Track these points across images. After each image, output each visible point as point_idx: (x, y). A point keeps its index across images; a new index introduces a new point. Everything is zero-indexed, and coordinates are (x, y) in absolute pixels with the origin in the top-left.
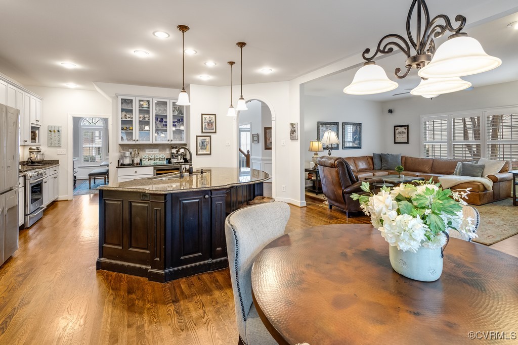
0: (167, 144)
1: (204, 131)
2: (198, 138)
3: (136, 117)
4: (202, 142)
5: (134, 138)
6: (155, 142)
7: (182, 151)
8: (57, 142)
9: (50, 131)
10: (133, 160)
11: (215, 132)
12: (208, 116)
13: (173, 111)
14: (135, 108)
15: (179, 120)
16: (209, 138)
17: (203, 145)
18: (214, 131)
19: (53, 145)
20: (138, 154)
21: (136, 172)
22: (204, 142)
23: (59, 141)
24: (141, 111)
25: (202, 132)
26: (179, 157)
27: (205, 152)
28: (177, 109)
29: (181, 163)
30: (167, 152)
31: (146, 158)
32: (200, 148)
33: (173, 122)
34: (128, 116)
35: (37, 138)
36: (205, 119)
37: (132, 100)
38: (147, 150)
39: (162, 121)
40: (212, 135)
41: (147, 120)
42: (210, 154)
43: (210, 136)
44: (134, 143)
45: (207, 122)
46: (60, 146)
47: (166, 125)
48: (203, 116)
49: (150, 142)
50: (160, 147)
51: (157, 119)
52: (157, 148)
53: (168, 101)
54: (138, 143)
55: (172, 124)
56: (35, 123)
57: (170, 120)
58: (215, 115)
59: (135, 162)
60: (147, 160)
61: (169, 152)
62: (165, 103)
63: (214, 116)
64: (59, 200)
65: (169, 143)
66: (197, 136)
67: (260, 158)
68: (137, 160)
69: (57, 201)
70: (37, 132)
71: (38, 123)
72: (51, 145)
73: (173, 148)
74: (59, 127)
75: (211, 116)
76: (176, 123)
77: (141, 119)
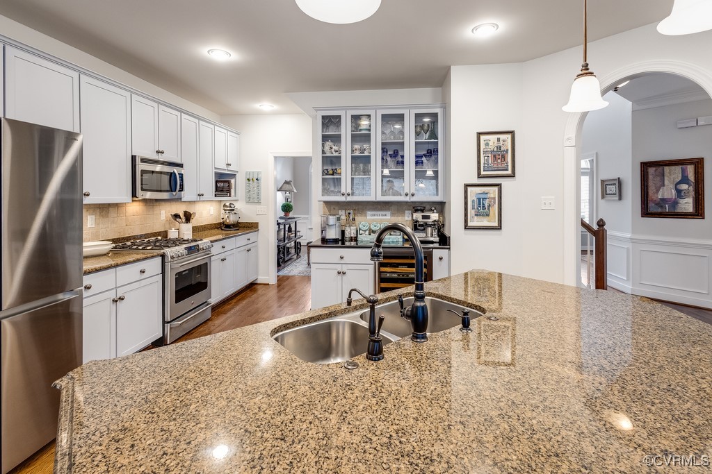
0: (407, 202)
1: (483, 173)
2: (469, 189)
3: (346, 150)
4: (479, 199)
5: (343, 190)
6: (381, 198)
7: (434, 216)
8: (255, 196)
9: (248, 179)
10: (343, 232)
11: (513, 175)
12: (495, 137)
13: (417, 134)
14: (346, 130)
15: (429, 153)
16: (496, 189)
17: (482, 208)
18: (509, 172)
19: (251, 200)
20: (354, 219)
21: (342, 258)
22: (484, 199)
23: (258, 194)
24: (355, 138)
25: (479, 176)
26: (429, 229)
27: (485, 222)
28: (426, 128)
29: (432, 242)
30: (406, 218)
31: (365, 229)
32: (473, 212)
33: (417, 157)
34: (335, 148)
35: (232, 191)
36: (487, 144)
37: (339, 117)
38: (369, 213)
39: (395, 154)
40: (505, 183)
41: (366, 153)
42: (499, 228)
43: (499, 185)
44: (342, 199)
45: (492, 152)
46: (259, 202)
47: (403, 163)
48: (483, 138)
49: (371, 198)
50: (392, 207)
51: (384, 151)
52: (389, 210)
53: (405, 112)
54: (350, 199)
55: (413, 160)
56: (225, 167)
57: (409, 153)
58: (512, 133)
59: (347, 235)
60: (367, 233)
61: (410, 218)
62: (400, 118)
63: (509, 136)
64: (258, 282)
65: (407, 199)
66: (466, 186)
67: (628, 235)
68: (350, 232)
69: (257, 284)
70: (233, 181)
71: (230, 168)
72: (249, 200)
73: (416, 211)
74: (258, 173)
75: (502, 137)
76: (424, 159)
77: (357, 153)
